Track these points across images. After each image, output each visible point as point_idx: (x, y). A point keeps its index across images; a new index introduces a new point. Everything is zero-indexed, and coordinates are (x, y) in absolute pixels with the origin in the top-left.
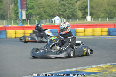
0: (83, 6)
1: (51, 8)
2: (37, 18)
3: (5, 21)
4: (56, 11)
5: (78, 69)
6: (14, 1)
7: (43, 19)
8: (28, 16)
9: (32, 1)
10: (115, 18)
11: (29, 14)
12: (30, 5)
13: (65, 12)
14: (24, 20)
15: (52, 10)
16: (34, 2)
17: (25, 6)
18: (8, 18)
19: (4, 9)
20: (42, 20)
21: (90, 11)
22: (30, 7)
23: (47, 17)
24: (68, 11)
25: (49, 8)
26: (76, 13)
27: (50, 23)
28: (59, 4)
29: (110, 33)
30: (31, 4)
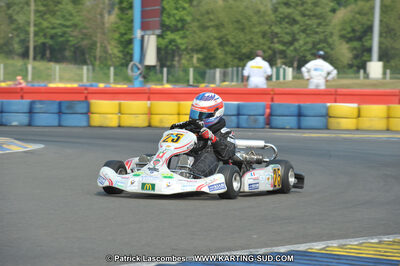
0: (358, 27)
1: (243, 30)
2: (195, 60)
3: (85, 68)
4: (261, 41)
6: (121, 2)
7: (216, 67)
8: (163, 52)
9: (181, 2)
11: (167, 47)
12: (172, 18)
13: (291, 43)
14: (149, 68)
15: (248, 37)
16: (186, 5)
17: (157, 19)
18: (95, 57)
19: (85, 28)
20: (212, 71)
21: (380, 43)
22: (174, 23)
23: (229, 59)
24: (301, 42)
25: (236, 29)
26: (332, 49)
27: (237, 81)
28: (273, 17)
30: (175, 12)
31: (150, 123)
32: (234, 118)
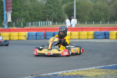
1: (37, 11)
2: (23, 20)
4: (42, 14)
5: (65, 72)
7: (29, 22)
8: (13, 18)
9: (18, 3)
10: (101, 22)
11: (14, 16)
12: (15, 8)
13: (51, 14)
14: (9, 23)
15: (38, 13)
16: (19, 4)
17: (11, 8)
20: (28, 23)
23: (33, 19)
24: (54, 14)
27: (36, 26)
29: (96, 36)
30: (16, 6)
31: (10, 39)
32: (35, 37)
